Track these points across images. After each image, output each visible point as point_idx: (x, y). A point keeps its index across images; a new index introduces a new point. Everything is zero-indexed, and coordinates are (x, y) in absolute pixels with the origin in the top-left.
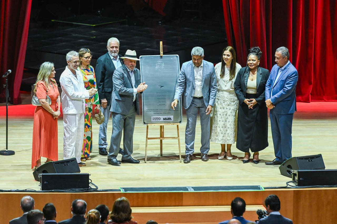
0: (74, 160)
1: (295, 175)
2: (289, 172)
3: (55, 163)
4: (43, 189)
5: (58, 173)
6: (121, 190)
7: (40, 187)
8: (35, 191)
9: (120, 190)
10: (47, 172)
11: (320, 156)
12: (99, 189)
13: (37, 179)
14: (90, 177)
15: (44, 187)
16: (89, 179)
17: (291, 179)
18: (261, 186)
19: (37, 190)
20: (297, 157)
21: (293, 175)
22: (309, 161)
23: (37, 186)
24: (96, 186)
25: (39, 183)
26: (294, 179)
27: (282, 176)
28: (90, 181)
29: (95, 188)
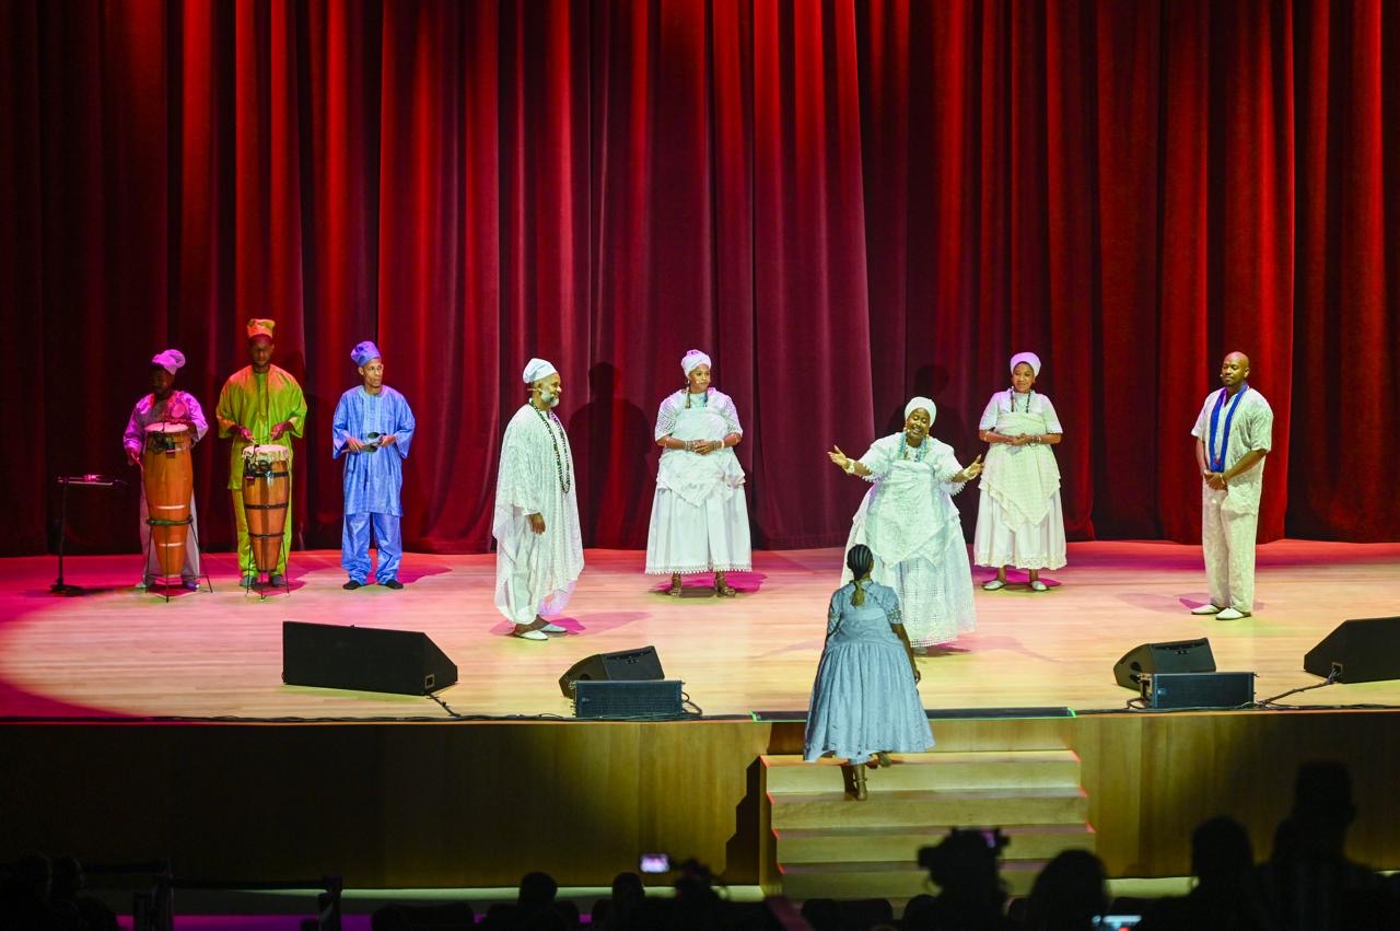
0: (649, 652)
1: (1146, 683)
2: (1135, 679)
3: (608, 658)
4: (577, 714)
5: (613, 679)
6: (755, 717)
7: (573, 711)
8: (561, 719)
9: (751, 717)
10: (589, 679)
11: (1204, 642)
12: (704, 714)
13: (567, 693)
14: (684, 689)
15: (583, 710)
16: (681, 692)
17: (1138, 695)
18: (1069, 709)
19: (565, 716)
20: (1153, 645)
21: (1141, 685)
22: (1180, 653)
23: (564, 708)
24: (698, 709)
25: (570, 702)
26: (1144, 693)
27: (1121, 688)
28: (684, 697)
29: (696, 712)
